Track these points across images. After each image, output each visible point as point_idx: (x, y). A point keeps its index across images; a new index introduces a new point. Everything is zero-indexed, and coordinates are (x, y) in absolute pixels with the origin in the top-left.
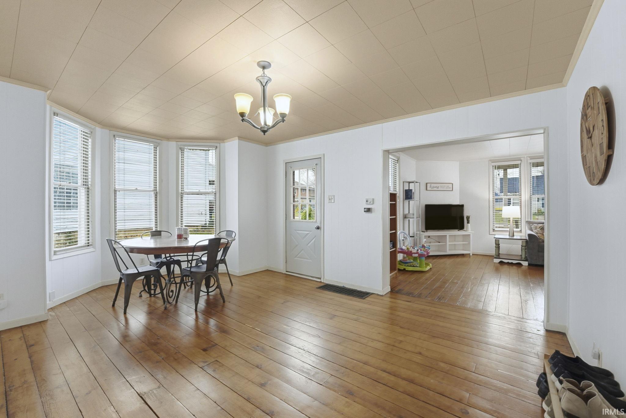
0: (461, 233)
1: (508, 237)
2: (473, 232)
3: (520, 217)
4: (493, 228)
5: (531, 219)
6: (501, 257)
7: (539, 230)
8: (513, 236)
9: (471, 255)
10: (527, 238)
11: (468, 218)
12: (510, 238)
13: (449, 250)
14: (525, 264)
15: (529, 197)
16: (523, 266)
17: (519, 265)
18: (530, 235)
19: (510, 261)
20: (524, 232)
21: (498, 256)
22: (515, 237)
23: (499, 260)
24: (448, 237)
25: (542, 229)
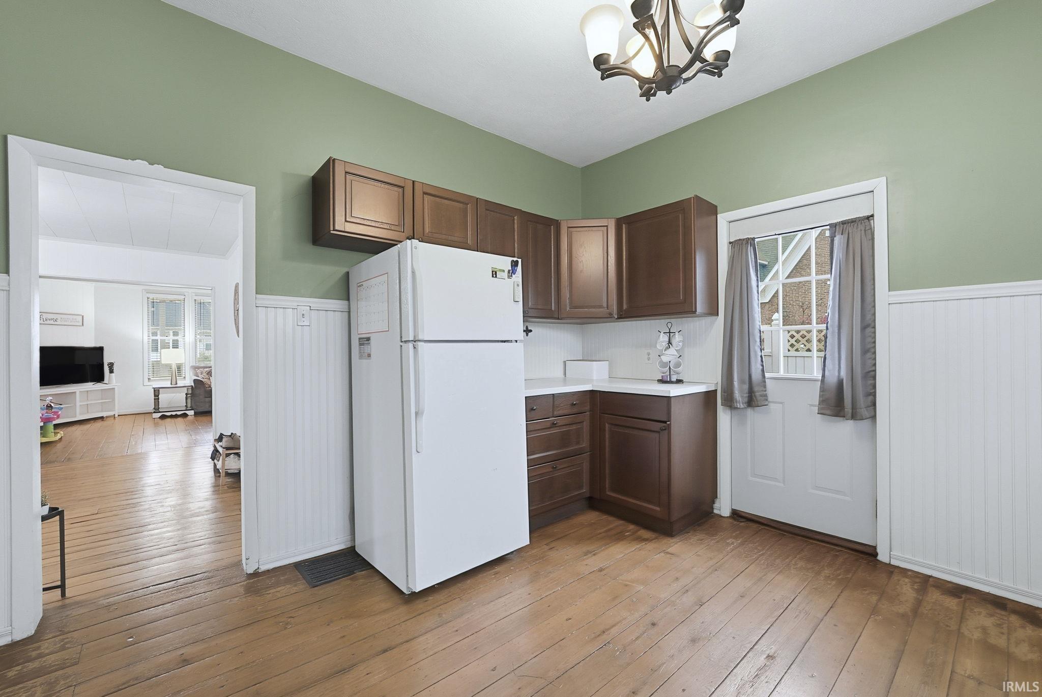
0: (99, 386)
1: (169, 385)
2: (120, 384)
3: (184, 362)
4: (149, 377)
5: (196, 364)
6: (161, 411)
7: (205, 374)
8: (176, 384)
9: (116, 416)
10: (193, 385)
11: (111, 366)
12: (173, 386)
13: (80, 414)
14: (191, 413)
15: (194, 340)
16: (189, 417)
17: (185, 415)
18: (195, 381)
19: (174, 413)
20: (188, 380)
21: (157, 410)
22: (178, 385)
23: (160, 414)
24: (78, 394)
25: (209, 373)
